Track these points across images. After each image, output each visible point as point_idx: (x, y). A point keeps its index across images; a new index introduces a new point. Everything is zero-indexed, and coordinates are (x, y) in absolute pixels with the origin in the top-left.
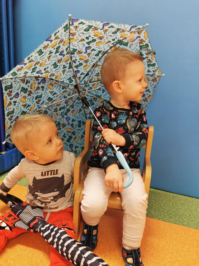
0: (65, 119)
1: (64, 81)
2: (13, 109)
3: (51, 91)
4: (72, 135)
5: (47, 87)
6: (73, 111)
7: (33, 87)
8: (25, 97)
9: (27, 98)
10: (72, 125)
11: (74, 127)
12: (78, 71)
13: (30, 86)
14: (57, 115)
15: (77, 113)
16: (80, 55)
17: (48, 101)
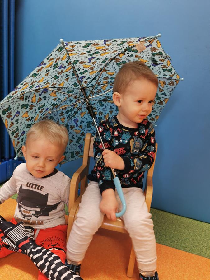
0: (73, 121)
1: (68, 87)
2: (17, 127)
3: (54, 98)
4: (81, 136)
5: (49, 96)
6: (82, 113)
7: (34, 100)
8: (27, 113)
9: (29, 112)
10: (81, 127)
11: (83, 128)
12: (84, 77)
13: (30, 101)
14: (64, 118)
15: (85, 114)
16: (84, 64)
17: (52, 107)
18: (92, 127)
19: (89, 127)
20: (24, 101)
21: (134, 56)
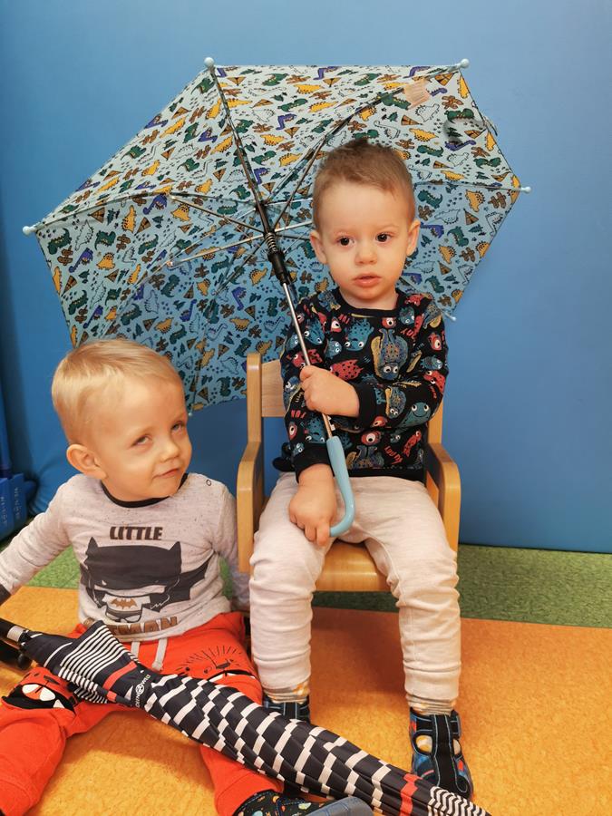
0: (230, 294)
1: (221, 196)
2: (83, 293)
3: (182, 224)
4: (250, 336)
5: (171, 216)
6: (254, 272)
7: (130, 223)
8: (109, 256)
9: (116, 256)
10: (251, 310)
11: (257, 315)
12: (265, 171)
13: (120, 225)
14: (207, 283)
15: (263, 277)
16: (265, 133)
17: (176, 249)
18: (281, 313)
19: (272, 312)
20: (106, 222)
21: (399, 119)
